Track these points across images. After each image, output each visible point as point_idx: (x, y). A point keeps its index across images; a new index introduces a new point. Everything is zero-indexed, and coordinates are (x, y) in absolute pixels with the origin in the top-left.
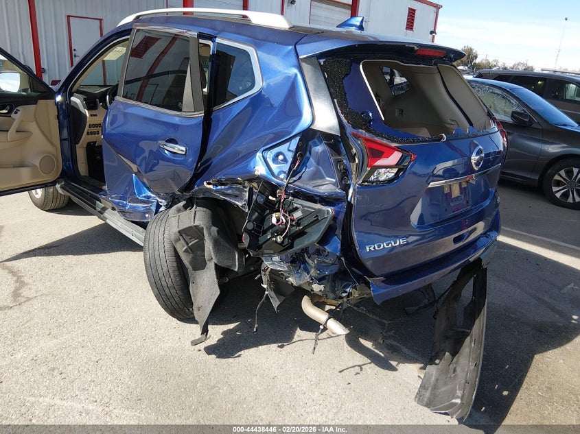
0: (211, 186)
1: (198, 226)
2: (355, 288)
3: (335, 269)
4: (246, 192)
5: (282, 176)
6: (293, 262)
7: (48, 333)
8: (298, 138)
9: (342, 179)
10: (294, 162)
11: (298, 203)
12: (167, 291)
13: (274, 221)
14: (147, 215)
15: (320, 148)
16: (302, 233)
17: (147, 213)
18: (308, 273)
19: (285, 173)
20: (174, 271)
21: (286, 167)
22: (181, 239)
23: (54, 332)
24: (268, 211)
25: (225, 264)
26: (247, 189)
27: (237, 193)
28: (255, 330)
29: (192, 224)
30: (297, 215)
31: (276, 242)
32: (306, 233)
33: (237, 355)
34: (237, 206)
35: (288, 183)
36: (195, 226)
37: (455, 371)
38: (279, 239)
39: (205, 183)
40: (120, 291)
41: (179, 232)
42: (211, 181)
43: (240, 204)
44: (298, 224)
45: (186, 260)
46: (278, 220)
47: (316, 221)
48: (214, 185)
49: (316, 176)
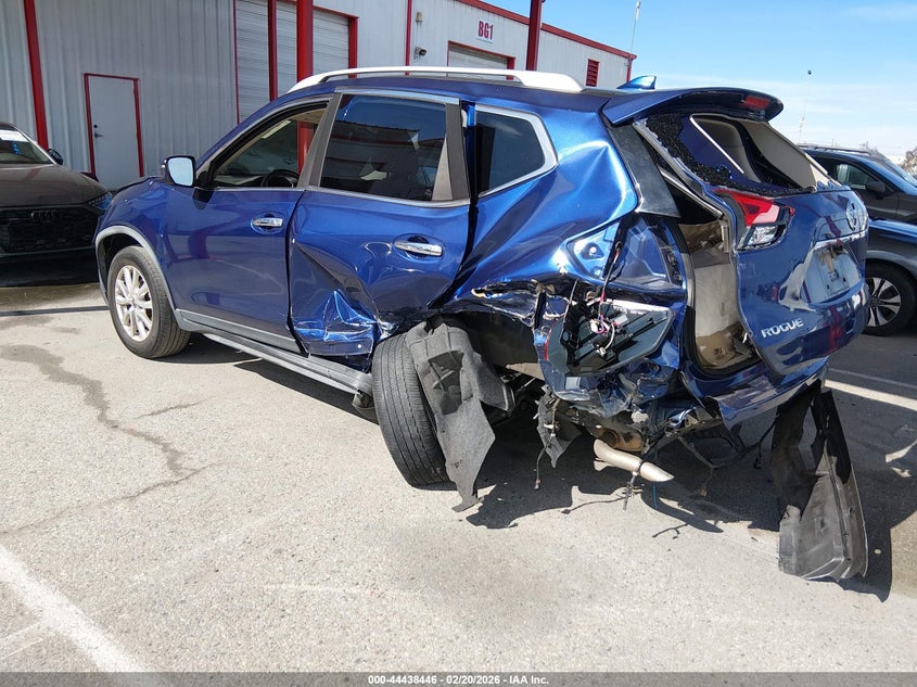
0: (483, 295)
1: (456, 352)
2: (693, 414)
3: (662, 391)
4: (534, 298)
5: (598, 273)
6: (600, 387)
7: (247, 510)
8: (617, 225)
9: (672, 274)
10: (612, 255)
11: (618, 304)
12: (410, 446)
13: (594, 328)
14: (360, 346)
15: (644, 235)
16: (630, 343)
17: (359, 343)
18: (624, 400)
19: (601, 269)
20: (420, 417)
21: (602, 262)
22: (432, 371)
23: (255, 507)
24: (584, 318)
25: (493, 401)
26: (537, 296)
27: (522, 301)
28: (537, 487)
29: (448, 350)
30: (620, 320)
31: (599, 355)
32: (635, 342)
33: (512, 524)
34: (517, 319)
35: (609, 281)
36: (452, 352)
37: (823, 524)
38: (602, 352)
39: (473, 291)
40: (317, 456)
41: (429, 361)
42: (485, 288)
43: (521, 316)
44: (624, 332)
45: (434, 400)
46: (599, 326)
47: (651, 325)
48: (486, 293)
49: (639, 271)
